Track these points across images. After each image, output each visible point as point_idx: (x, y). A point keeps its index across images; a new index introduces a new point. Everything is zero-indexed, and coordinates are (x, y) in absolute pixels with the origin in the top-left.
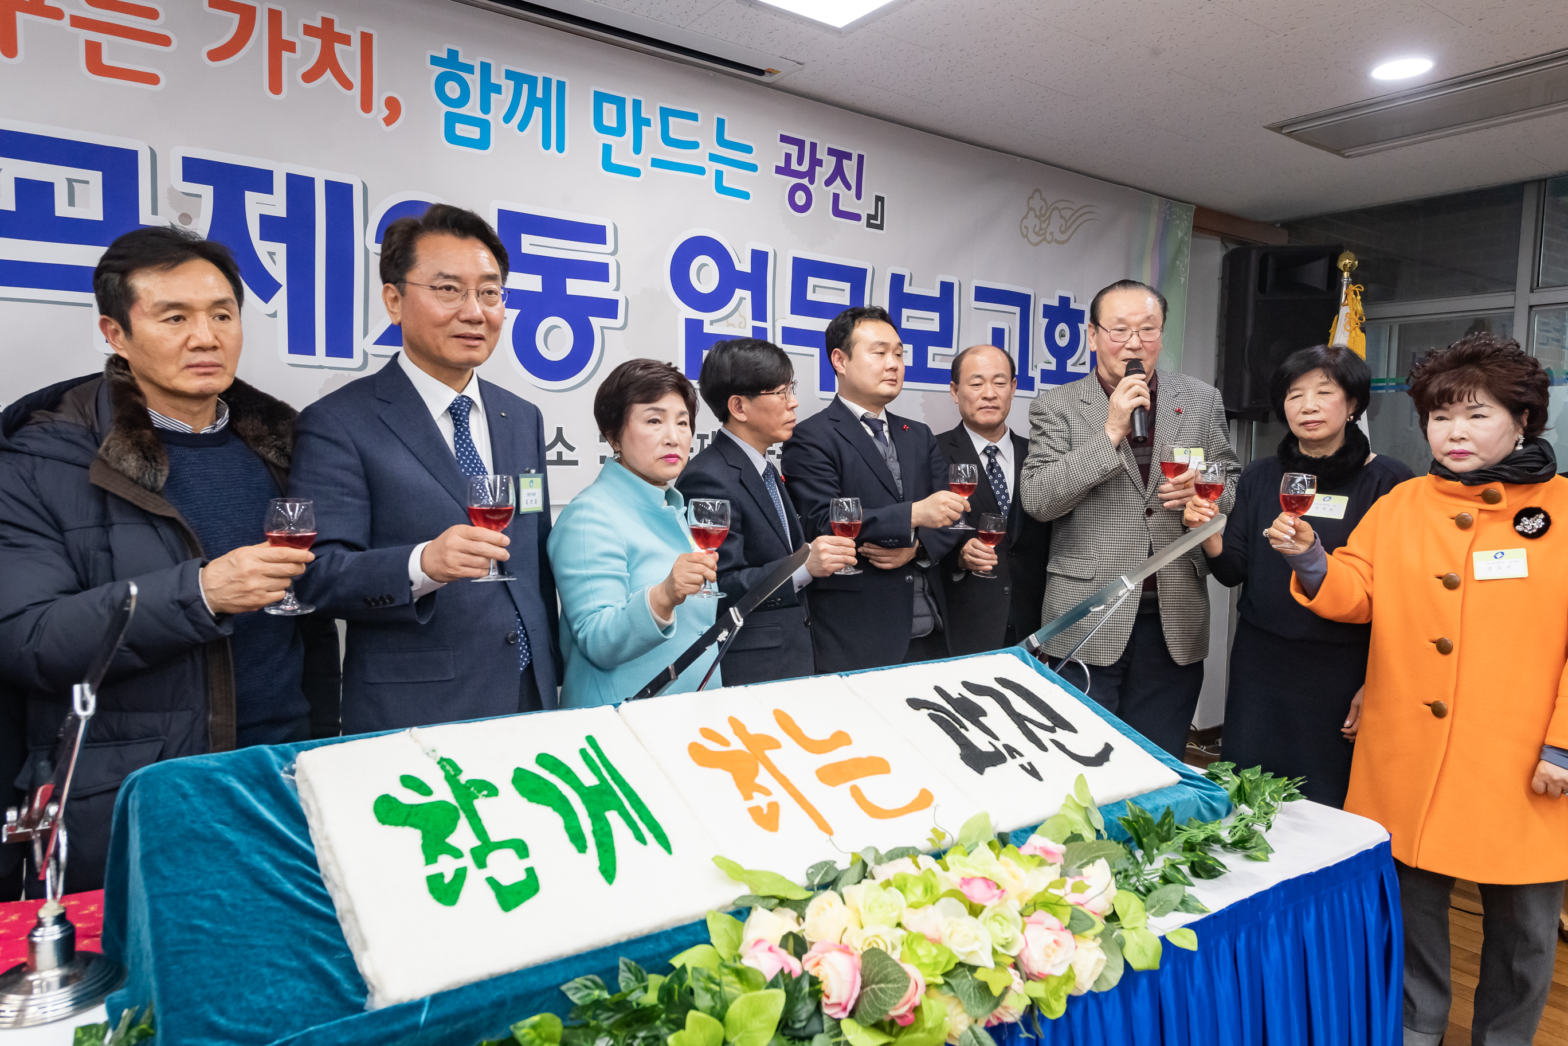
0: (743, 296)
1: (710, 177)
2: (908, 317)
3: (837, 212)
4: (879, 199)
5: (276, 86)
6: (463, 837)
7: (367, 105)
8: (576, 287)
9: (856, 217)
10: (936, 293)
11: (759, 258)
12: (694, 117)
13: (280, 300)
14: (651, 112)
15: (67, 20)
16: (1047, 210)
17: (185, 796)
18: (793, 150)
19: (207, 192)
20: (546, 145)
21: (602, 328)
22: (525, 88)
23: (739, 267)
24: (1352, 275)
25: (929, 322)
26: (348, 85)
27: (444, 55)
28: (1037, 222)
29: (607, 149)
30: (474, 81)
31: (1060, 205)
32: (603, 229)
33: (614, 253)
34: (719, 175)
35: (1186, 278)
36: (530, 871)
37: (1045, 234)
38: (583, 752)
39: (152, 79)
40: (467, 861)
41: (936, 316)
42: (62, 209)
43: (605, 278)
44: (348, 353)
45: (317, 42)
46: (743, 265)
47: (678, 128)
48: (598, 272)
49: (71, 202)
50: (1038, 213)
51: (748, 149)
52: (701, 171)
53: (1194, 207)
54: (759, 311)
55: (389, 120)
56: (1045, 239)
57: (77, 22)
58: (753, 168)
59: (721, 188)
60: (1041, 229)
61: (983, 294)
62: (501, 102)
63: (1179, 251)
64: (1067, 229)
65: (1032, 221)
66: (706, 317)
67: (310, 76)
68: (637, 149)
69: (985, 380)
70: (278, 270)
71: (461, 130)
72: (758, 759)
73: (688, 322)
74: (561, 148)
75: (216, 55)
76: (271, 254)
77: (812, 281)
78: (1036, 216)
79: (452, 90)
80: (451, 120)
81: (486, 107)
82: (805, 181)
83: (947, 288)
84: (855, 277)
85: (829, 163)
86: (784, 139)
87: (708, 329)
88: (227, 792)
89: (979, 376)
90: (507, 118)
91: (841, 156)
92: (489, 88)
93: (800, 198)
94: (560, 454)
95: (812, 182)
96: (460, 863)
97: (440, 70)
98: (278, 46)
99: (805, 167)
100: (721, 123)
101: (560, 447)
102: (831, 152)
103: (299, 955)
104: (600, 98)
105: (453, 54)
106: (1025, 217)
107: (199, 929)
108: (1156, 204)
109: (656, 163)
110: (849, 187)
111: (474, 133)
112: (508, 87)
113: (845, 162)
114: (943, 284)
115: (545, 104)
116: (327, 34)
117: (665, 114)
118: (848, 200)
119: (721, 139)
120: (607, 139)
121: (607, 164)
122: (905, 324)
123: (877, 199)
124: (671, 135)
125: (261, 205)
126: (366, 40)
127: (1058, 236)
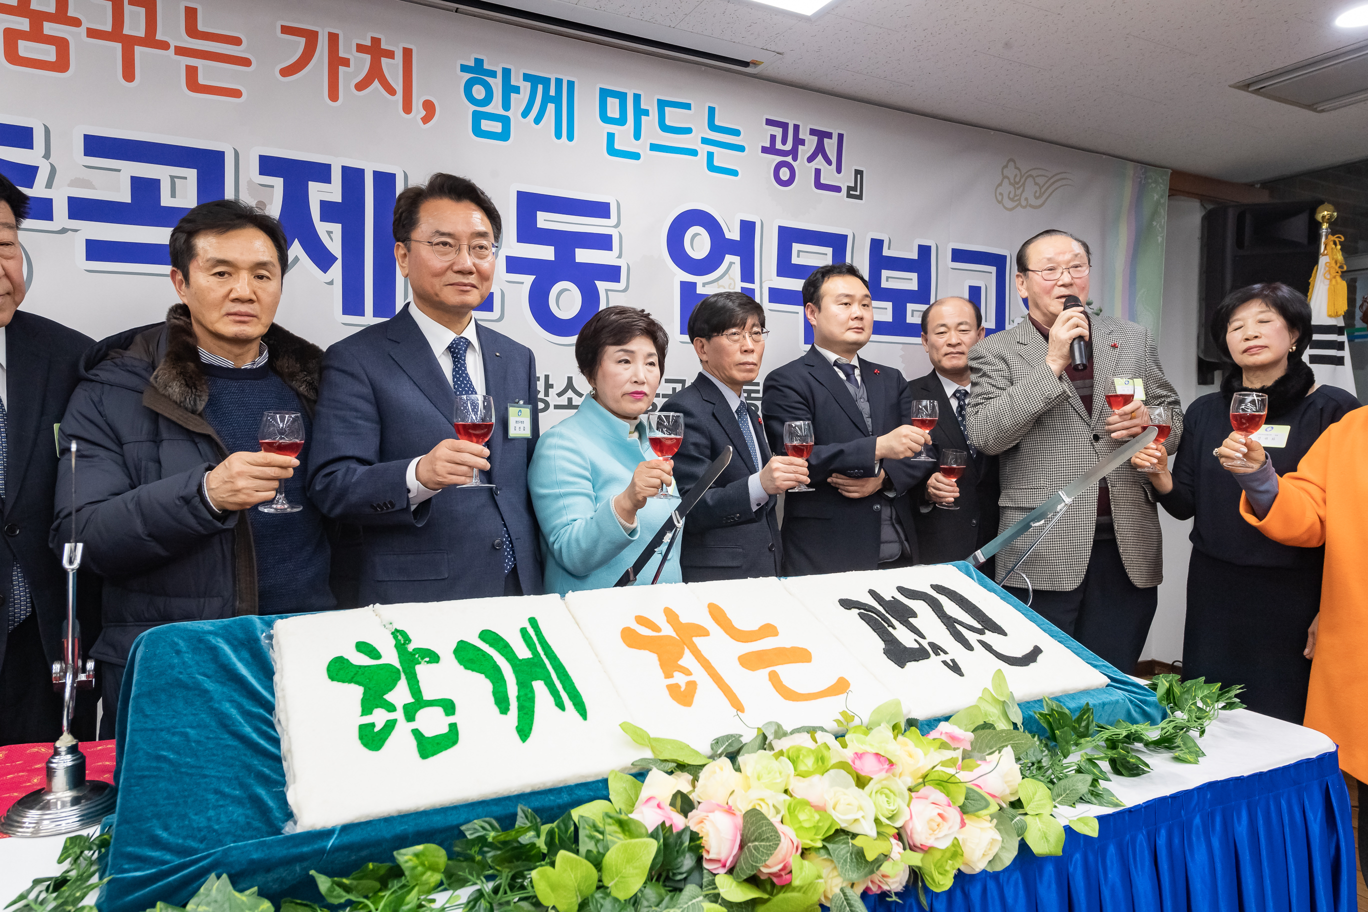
0: (732, 261)
1: (702, 157)
2: (888, 278)
3: (819, 185)
4: (859, 173)
5: (334, 95)
6: (400, 695)
7: (407, 108)
8: (583, 256)
9: (837, 189)
10: (915, 256)
11: (748, 228)
12: (687, 106)
13: (336, 269)
14: (649, 104)
15: (172, 49)
16: (1021, 177)
17: (178, 652)
18: (778, 132)
19: (278, 183)
20: (558, 135)
21: (607, 291)
22: (540, 87)
23: (728, 235)
24: (1330, 227)
25: (909, 281)
26: (392, 91)
27: (471, 63)
28: (1012, 189)
29: (611, 137)
30: (496, 84)
31: (1034, 173)
32: (607, 205)
33: (617, 226)
34: (710, 156)
35: (1163, 237)
36: (453, 727)
37: (1020, 199)
38: (524, 631)
39: (236, 94)
40: (399, 715)
41: (914, 276)
42: (166, 200)
43: (610, 248)
45: (368, 58)
46: (733, 233)
47: (673, 117)
48: (603, 242)
49: (173, 195)
50: (1012, 181)
51: (736, 133)
52: (694, 153)
53: (1170, 171)
54: (748, 274)
55: (426, 120)
56: (1020, 204)
57: (180, 51)
58: (741, 149)
59: (712, 167)
60: (1015, 195)
61: (959, 256)
62: (519, 101)
63: (1155, 214)
64: (1041, 195)
65: (1006, 188)
66: (699, 280)
67: (361, 86)
68: (637, 136)
69: (949, 329)
70: (334, 245)
71: (486, 125)
72: (685, 644)
73: (684, 285)
74: (570, 137)
75: (287, 72)
76: (329, 233)
77: (796, 247)
78: (1010, 184)
79: (479, 92)
80: (477, 117)
81: (506, 105)
82: (789, 159)
83: (924, 251)
84: (837, 243)
85: (811, 143)
86: (769, 122)
87: (700, 290)
88: (214, 651)
89: (943, 325)
90: (525, 114)
92: (509, 89)
93: (785, 174)
94: (570, 400)
95: (795, 159)
96: (391, 716)
97: (468, 76)
98: (336, 62)
99: (788, 146)
100: (712, 111)
101: (570, 394)
102: (813, 132)
103: (243, 786)
104: (605, 94)
105: (479, 62)
106: (1000, 185)
107: (165, 759)
108: (1130, 167)
109: (654, 147)
110: (829, 163)
111: (497, 127)
112: (525, 87)
113: (826, 140)
114: (921, 247)
115: (557, 100)
116: (375, 50)
117: (662, 105)
118: (829, 176)
119: (712, 125)
120: (610, 128)
121: (611, 150)
122: (885, 284)
123: (857, 172)
124: (667, 122)
125: (321, 192)
126: (408, 53)
127: (1033, 201)
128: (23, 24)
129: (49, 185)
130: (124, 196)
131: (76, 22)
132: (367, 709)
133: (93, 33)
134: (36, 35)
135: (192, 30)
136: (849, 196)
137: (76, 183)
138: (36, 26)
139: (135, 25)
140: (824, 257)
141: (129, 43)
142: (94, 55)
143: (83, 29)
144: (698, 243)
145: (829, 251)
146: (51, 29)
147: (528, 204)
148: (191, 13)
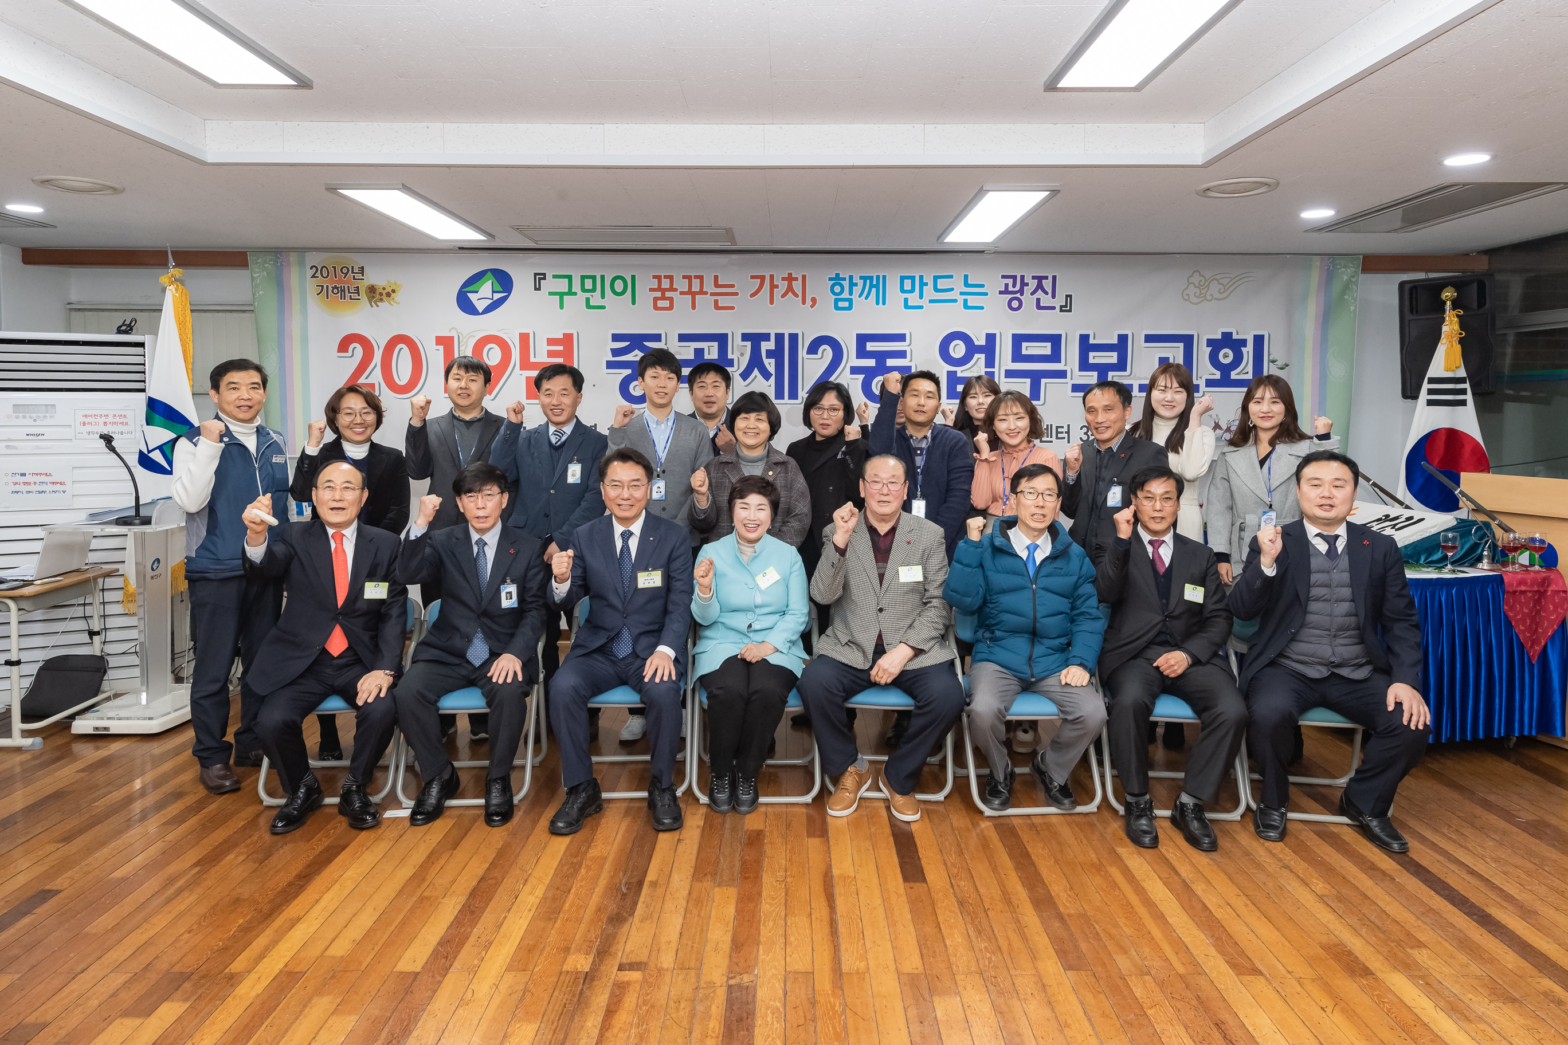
0: (980, 358)
1: (961, 302)
2: (1094, 357)
3: (1040, 308)
4: (1069, 297)
5: (772, 302)
7: (804, 302)
8: (890, 362)
9: (1053, 308)
10: (1115, 341)
11: (991, 338)
12: (951, 277)
13: (773, 379)
14: (929, 280)
15: (709, 294)
16: (1206, 281)
18: (1010, 281)
19: (749, 344)
20: (878, 303)
22: (868, 281)
23: (977, 343)
25: (1112, 358)
26: (797, 296)
27: (834, 276)
28: (1197, 290)
29: (906, 300)
30: (846, 284)
31: (1218, 277)
32: (905, 335)
33: (909, 345)
34: (966, 301)
35: (1356, 306)
37: (1205, 296)
39: (732, 308)
41: (1115, 354)
42: (707, 357)
43: (905, 357)
44: (797, 398)
45: (786, 283)
46: (980, 341)
47: (942, 284)
48: (902, 354)
50: (1197, 285)
51: (982, 286)
52: (955, 301)
53: (1361, 257)
54: (990, 362)
55: (812, 307)
57: (712, 294)
58: (986, 294)
59: (967, 307)
60: (1201, 294)
61: (1149, 339)
62: (857, 290)
65: (1192, 290)
66: (958, 369)
67: (783, 296)
68: (921, 297)
70: (772, 369)
71: (841, 304)
73: (948, 373)
74: (884, 303)
75: (752, 295)
76: (770, 364)
77: (1024, 345)
78: (1196, 287)
79: (837, 289)
80: (836, 301)
81: (851, 293)
82: (1018, 295)
83: (1123, 339)
84: (1055, 340)
85: (1033, 284)
86: (1003, 277)
87: (959, 375)
90: (860, 296)
91: (1040, 279)
92: (852, 285)
93: (1015, 304)
95: (1022, 295)
97: (832, 282)
98: (773, 287)
99: (1018, 288)
100: (966, 277)
102: (1034, 278)
104: (903, 278)
105: (837, 275)
108: (1317, 262)
109: (931, 301)
110: (1046, 293)
111: (846, 304)
112: (861, 283)
113: (1043, 281)
114: (1119, 336)
115: (877, 286)
116: (790, 279)
117: (936, 278)
118: (1046, 300)
119: (967, 285)
120: (906, 295)
121: (907, 306)
122: (1091, 361)
123: (1067, 296)
124: (939, 287)
125: (766, 346)
126: (804, 277)
127: (1217, 295)
128: (659, 294)
131: (676, 290)
133: (682, 293)
134: (663, 298)
135: (717, 285)
136: (1061, 311)
138: (663, 294)
139: (696, 288)
140: (1046, 349)
141: (694, 295)
142: (682, 302)
143: (678, 292)
144: (958, 350)
145: (1049, 345)
146: (668, 294)
147: (862, 339)
148: (716, 277)
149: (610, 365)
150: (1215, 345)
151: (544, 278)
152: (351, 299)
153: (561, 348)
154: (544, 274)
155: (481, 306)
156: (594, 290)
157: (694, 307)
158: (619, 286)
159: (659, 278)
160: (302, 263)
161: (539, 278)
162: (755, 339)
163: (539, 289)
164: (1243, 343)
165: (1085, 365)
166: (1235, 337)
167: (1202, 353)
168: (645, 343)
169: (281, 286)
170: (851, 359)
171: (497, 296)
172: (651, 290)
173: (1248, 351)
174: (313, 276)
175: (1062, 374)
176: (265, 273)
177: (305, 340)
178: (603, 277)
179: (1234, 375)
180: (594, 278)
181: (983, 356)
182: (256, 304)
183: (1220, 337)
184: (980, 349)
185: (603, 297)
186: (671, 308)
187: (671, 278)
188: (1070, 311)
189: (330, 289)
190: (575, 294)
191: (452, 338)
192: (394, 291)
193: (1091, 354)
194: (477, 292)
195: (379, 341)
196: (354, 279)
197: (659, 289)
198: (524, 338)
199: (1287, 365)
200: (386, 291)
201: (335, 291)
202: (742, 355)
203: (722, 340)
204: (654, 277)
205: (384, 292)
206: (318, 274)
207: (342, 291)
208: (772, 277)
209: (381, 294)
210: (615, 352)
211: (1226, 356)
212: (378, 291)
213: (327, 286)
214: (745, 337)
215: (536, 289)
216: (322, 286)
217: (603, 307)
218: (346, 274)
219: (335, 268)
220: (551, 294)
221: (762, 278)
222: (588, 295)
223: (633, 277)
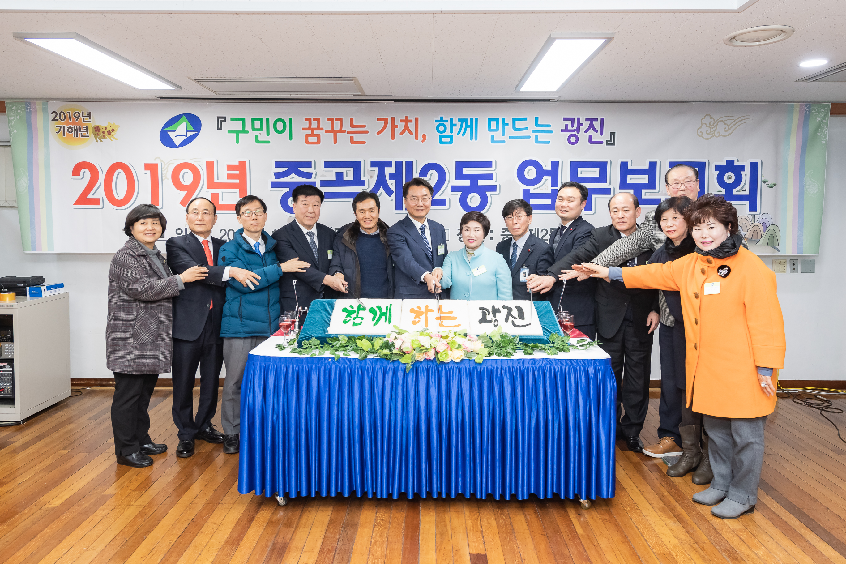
0: (547, 180)
1: (533, 138)
2: (631, 179)
3: (591, 142)
4: (613, 134)
5: (393, 138)
6: (354, 315)
7: (417, 138)
8: (481, 183)
9: (601, 142)
10: (647, 167)
11: (555, 165)
12: (526, 119)
13: (394, 195)
14: (509, 121)
15: (347, 132)
16: (715, 122)
18: (569, 123)
19: (376, 169)
20: (471, 139)
21: (491, 195)
22: (464, 122)
23: (545, 168)
25: (644, 179)
26: (411, 133)
27: (439, 119)
28: (708, 129)
29: (492, 136)
30: (448, 125)
31: (724, 119)
32: (491, 162)
33: (495, 170)
34: (536, 137)
35: (826, 141)
36: (361, 322)
37: (714, 133)
39: (364, 142)
41: (646, 176)
42: (345, 178)
43: (492, 179)
45: (404, 124)
46: (547, 167)
47: (519, 124)
48: (489, 177)
49: (347, 177)
50: (708, 125)
51: (549, 126)
52: (529, 137)
53: (830, 104)
54: (554, 182)
55: (423, 141)
56: (714, 135)
57: (349, 132)
58: (552, 132)
59: (537, 141)
60: (711, 131)
62: (456, 129)
64: (729, 129)
65: (704, 129)
66: (531, 188)
67: (401, 134)
68: (504, 134)
69: (618, 210)
70: (393, 187)
71: (444, 140)
73: (524, 190)
74: (476, 139)
75: (379, 133)
76: (391, 183)
77: (580, 169)
78: (707, 126)
79: (441, 128)
80: (441, 137)
81: (451, 131)
82: (575, 133)
83: (653, 165)
84: (603, 166)
85: (587, 124)
86: (564, 119)
87: (532, 192)
89: (616, 208)
90: (459, 133)
92: (452, 125)
93: (573, 139)
95: (578, 132)
97: (437, 123)
98: (394, 127)
99: (575, 127)
100: (537, 119)
102: (587, 120)
104: (490, 120)
105: (442, 118)
106: (700, 128)
108: (797, 107)
109: (511, 137)
110: (596, 131)
111: (448, 140)
112: (459, 124)
113: (594, 122)
114: (650, 162)
115: (471, 126)
116: (406, 121)
117: (514, 120)
118: (596, 137)
119: (537, 124)
120: (492, 133)
121: (493, 141)
122: (629, 181)
123: (612, 133)
124: (517, 127)
125: (389, 171)
126: (417, 120)
127: (723, 133)
128: (309, 132)
129: (315, 178)
130: (334, 179)
131: (322, 129)
132: (347, 317)
133: (326, 131)
134: (313, 135)
135: (352, 126)
136: (607, 144)
137: (322, 176)
138: (313, 132)
139: (337, 127)
140: (595, 172)
141: (335, 132)
142: (327, 138)
143: (324, 131)
144: (531, 173)
145: (598, 170)
146: (316, 132)
147: (460, 166)
148: (352, 120)
149: (274, 185)
150: (721, 170)
151: (225, 121)
152: (82, 136)
153: (237, 172)
154: (225, 118)
155: (177, 141)
156: (261, 129)
157: (335, 142)
158: (280, 126)
159: (309, 120)
160: (45, 110)
161: (221, 120)
162: (381, 165)
163: (221, 129)
164: (743, 168)
165: (624, 185)
166: (736, 163)
167: (712, 175)
168: (300, 169)
169: (30, 127)
170: (451, 180)
171: (190, 134)
172: (304, 129)
173: (746, 174)
174: (54, 119)
175: (607, 191)
176: (18, 117)
177: (48, 166)
178: (268, 120)
179: (735, 192)
180: (261, 120)
181: (549, 178)
182: (12, 140)
183: (724, 163)
184: (547, 173)
185: (268, 134)
186: (318, 142)
187: (318, 120)
188: (614, 144)
189: (66, 129)
190: (247, 132)
191: (157, 165)
192: (113, 130)
193: (629, 177)
194: (175, 131)
195: (103, 168)
196: (84, 121)
197: (310, 128)
198: (210, 165)
199: (775, 185)
200: (107, 130)
201: (70, 130)
202: (371, 177)
203: (356, 166)
204: (306, 119)
205: (106, 131)
206: (57, 118)
207: (75, 130)
208: (393, 119)
209: (104, 132)
210: (277, 175)
211: (729, 177)
212: (101, 131)
213: (64, 127)
214: (374, 164)
215: (218, 129)
216: (60, 127)
217: (268, 142)
218: (78, 118)
219: (69, 113)
220: (230, 132)
221: (386, 120)
222: (257, 133)
223: (290, 120)
